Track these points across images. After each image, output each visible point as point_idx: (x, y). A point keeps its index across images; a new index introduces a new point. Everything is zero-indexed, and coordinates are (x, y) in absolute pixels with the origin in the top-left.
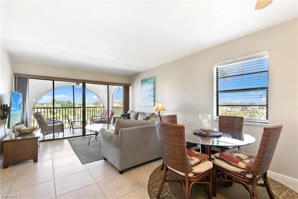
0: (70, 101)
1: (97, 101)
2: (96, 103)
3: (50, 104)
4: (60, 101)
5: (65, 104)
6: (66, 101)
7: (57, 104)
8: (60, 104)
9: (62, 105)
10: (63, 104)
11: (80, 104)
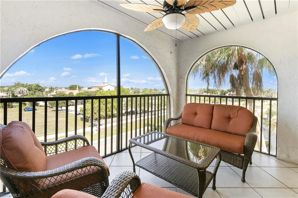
0: (39, 84)
1: (72, 85)
2: (71, 87)
3: (12, 87)
4: (27, 84)
5: (32, 87)
6: (33, 84)
7: (22, 87)
8: (25, 87)
9: (29, 88)
10: (31, 88)
11: (51, 88)
